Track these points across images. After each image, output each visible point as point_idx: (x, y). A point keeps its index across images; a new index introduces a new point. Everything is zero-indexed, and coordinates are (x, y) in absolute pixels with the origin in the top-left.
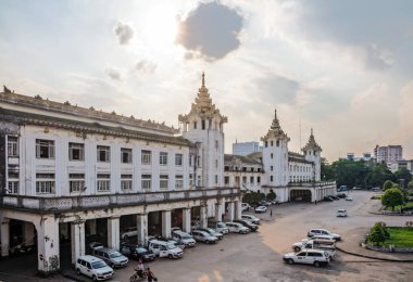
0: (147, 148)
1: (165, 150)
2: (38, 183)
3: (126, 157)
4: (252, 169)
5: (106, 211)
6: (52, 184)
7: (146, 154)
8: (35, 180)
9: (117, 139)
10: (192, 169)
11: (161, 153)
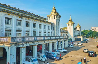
0: (40, 23)
1: (45, 24)
2: (5, 33)
3: (34, 26)
4: (65, 32)
5: (33, 42)
6: (10, 33)
7: (40, 25)
8: (4, 32)
9: (32, 20)
10: (52, 31)
11: (44, 25)
